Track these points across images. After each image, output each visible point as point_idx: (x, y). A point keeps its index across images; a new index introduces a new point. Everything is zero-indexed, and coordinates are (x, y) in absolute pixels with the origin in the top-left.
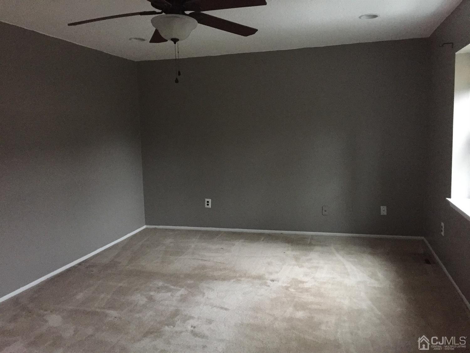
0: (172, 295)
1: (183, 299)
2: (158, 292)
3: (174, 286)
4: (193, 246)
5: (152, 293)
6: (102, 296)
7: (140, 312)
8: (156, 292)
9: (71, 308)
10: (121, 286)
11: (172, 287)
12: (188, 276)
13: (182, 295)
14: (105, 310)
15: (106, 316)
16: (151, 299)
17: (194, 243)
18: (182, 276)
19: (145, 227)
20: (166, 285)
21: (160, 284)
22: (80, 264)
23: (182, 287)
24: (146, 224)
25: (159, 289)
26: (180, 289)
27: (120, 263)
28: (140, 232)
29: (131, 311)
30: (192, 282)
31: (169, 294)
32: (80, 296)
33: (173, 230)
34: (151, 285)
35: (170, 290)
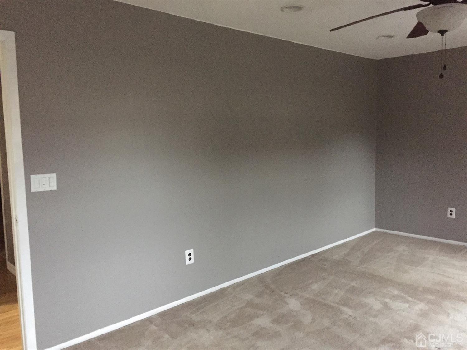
0: (409, 307)
1: (423, 314)
2: (394, 300)
3: (412, 298)
4: (431, 258)
5: (387, 300)
6: (336, 291)
7: (375, 316)
8: (392, 300)
9: (308, 296)
10: (353, 286)
11: (410, 299)
12: (427, 291)
13: (421, 310)
14: (340, 306)
15: (341, 312)
16: (386, 306)
17: (432, 255)
18: (421, 289)
19: (374, 230)
20: (402, 294)
21: (396, 292)
22: (313, 256)
23: (421, 300)
24: (376, 227)
25: (394, 298)
26: (419, 302)
27: (350, 262)
28: (369, 234)
29: (366, 313)
30: (433, 298)
31: (407, 305)
32: (315, 287)
33: (405, 237)
34: (385, 291)
35: (408, 302)
